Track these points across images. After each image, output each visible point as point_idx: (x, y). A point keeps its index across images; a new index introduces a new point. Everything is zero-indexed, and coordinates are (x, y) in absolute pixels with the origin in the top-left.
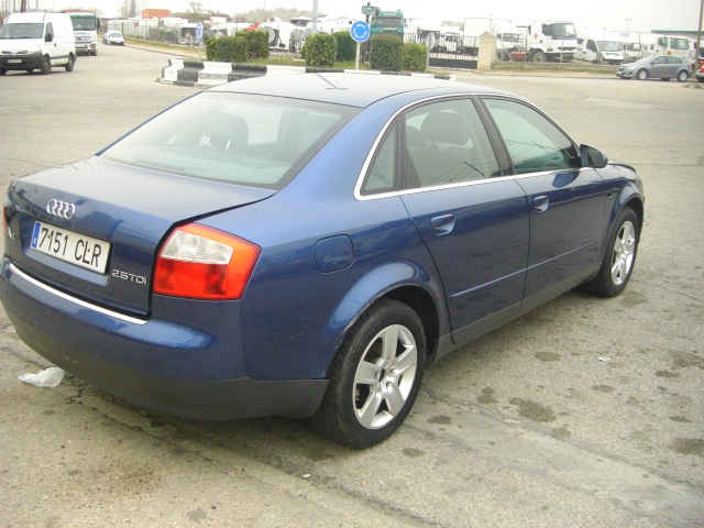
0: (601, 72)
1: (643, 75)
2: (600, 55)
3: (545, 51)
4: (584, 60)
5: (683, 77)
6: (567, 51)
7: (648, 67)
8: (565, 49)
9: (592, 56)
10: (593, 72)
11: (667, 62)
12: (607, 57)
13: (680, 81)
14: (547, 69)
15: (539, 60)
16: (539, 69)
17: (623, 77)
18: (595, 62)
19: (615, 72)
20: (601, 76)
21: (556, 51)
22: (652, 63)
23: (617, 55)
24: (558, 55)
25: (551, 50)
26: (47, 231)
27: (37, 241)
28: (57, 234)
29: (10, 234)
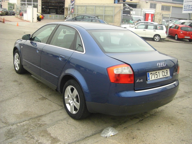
26: (152, 73)
27: (149, 78)
28: (156, 73)
29: (139, 81)
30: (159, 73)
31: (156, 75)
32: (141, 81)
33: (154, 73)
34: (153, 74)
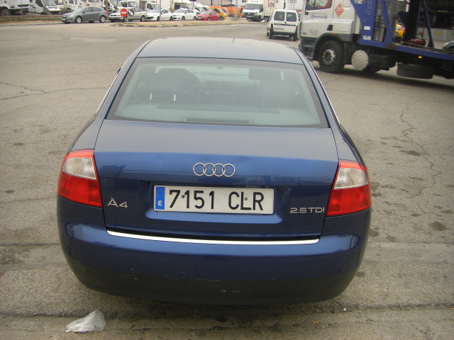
0: (50, 20)
1: (79, 20)
2: (45, 9)
3: (9, 8)
4: (35, 13)
5: (103, 20)
6: (24, 7)
7: (82, 14)
8: (23, 5)
9: (40, 10)
10: (44, 20)
11: (92, 11)
12: (50, 10)
13: (101, 22)
14: (13, 21)
15: (5, 14)
16: (8, 21)
17: (66, 22)
18: (42, 13)
19: (61, 19)
20: (51, 22)
21: (17, 8)
22: (84, 12)
23: (56, 8)
24: (18, 10)
25: (13, 7)
26: (178, 192)
27: (163, 203)
28: (196, 192)
29: (115, 204)
30: (212, 194)
31: (196, 198)
32: (124, 205)
33: (187, 193)
34: (182, 193)
